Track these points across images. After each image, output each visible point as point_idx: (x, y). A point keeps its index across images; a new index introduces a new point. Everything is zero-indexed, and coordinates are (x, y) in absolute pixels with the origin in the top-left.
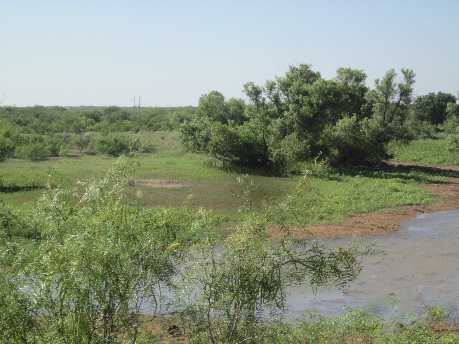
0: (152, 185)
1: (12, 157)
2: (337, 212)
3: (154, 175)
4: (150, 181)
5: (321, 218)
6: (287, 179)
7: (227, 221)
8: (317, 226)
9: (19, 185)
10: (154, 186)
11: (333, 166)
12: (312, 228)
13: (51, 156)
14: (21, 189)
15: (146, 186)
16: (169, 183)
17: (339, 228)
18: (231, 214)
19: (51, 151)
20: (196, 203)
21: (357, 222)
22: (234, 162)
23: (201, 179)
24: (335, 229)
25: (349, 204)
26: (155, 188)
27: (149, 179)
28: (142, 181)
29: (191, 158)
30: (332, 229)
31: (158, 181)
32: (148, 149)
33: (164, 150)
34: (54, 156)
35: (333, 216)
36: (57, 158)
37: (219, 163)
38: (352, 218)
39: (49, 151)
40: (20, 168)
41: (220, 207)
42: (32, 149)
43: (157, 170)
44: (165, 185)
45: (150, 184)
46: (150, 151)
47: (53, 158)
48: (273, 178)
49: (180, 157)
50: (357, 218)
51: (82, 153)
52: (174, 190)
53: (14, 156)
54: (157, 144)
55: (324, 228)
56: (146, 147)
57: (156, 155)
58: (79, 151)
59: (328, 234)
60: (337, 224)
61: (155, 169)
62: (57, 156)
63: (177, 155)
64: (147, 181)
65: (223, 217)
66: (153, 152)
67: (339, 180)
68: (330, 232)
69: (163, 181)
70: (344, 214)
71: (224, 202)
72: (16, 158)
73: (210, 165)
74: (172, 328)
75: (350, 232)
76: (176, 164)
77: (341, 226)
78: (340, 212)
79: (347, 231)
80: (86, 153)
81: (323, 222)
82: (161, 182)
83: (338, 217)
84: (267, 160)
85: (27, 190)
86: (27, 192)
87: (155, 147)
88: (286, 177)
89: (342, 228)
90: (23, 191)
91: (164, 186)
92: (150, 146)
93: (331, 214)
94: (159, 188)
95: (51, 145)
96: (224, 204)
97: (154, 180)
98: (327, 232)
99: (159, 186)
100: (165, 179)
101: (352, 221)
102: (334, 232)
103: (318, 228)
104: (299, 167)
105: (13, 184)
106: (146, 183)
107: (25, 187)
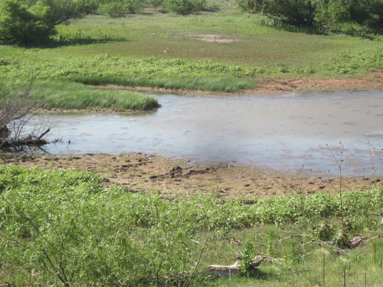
0: (206, 40)
1: (94, 14)
2: (362, 67)
3: (212, 31)
4: (207, 36)
5: (345, 72)
6: (327, 36)
7: (262, 73)
8: (340, 79)
9: (93, 38)
10: (209, 40)
11: (371, 27)
12: (335, 81)
13: (128, 13)
14: (94, 42)
15: (202, 40)
16: (222, 38)
17: (359, 81)
18: (267, 67)
19: (129, 9)
20: (239, 56)
21: (377, 77)
22: (283, 21)
23: (251, 36)
24: (356, 82)
25: (374, 60)
26: (209, 43)
27: (206, 34)
28: (200, 36)
29: (249, 17)
30: (353, 82)
31: (213, 36)
32: (213, 8)
33: (227, 10)
34: (131, 13)
35: (357, 71)
36: (133, 15)
37: (271, 22)
38: (374, 73)
39: (127, 9)
40: (99, 23)
41: (259, 61)
42: (112, 7)
43: (215, 27)
44: (218, 40)
45: (205, 39)
46: (214, 10)
47: (130, 15)
48: (314, 36)
49: (239, 16)
50: (378, 73)
51: (156, 11)
52: (225, 44)
53: (98, 12)
54: (221, 4)
55: (346, 81)
56: (211, 7)
57: (219, 14)
58: (153, 9)
59: (348, 86)
60: (358, 78)
61: (214, 26)
62: (134, 13)
63: (237, 15)
64: (204, 36)
65: (259, 69)
66: (216, 11)
67: (372, 39)
68: (350, 85)
69: (217, 36)
70: (367, 70)
71: (264, 56)
72: (98, 14)
73: (263, 23)
74: (175, 169)
75: (368, 85)
76: (234, 22)
77: (362, 79)
78: (364, 67)
79: (365, 85)
80: (159, 11)
81: (346, 75)
82: (215, 37)
83: (361, 72)
84: (312, 20)
85: (99, 42)
86: (100, 44)
87: (219, 7)
88: (327, 35)
89: (362, 81)
90: (96, 43)
91: (216, 41)
92: (214, 6)
93: (356, 69)
94: (212, 43)
95: (129, 3)
96: (263, 58)
97: (210, 36)
98: (347, 85)
99: (212, 41)
100: (220, 34)
101: (373, 75)
102: (354, 85)
103: (340, 81)
104: (340, 27)
105: (89, 37)
106: (203, 38)
107: (98, 40)
